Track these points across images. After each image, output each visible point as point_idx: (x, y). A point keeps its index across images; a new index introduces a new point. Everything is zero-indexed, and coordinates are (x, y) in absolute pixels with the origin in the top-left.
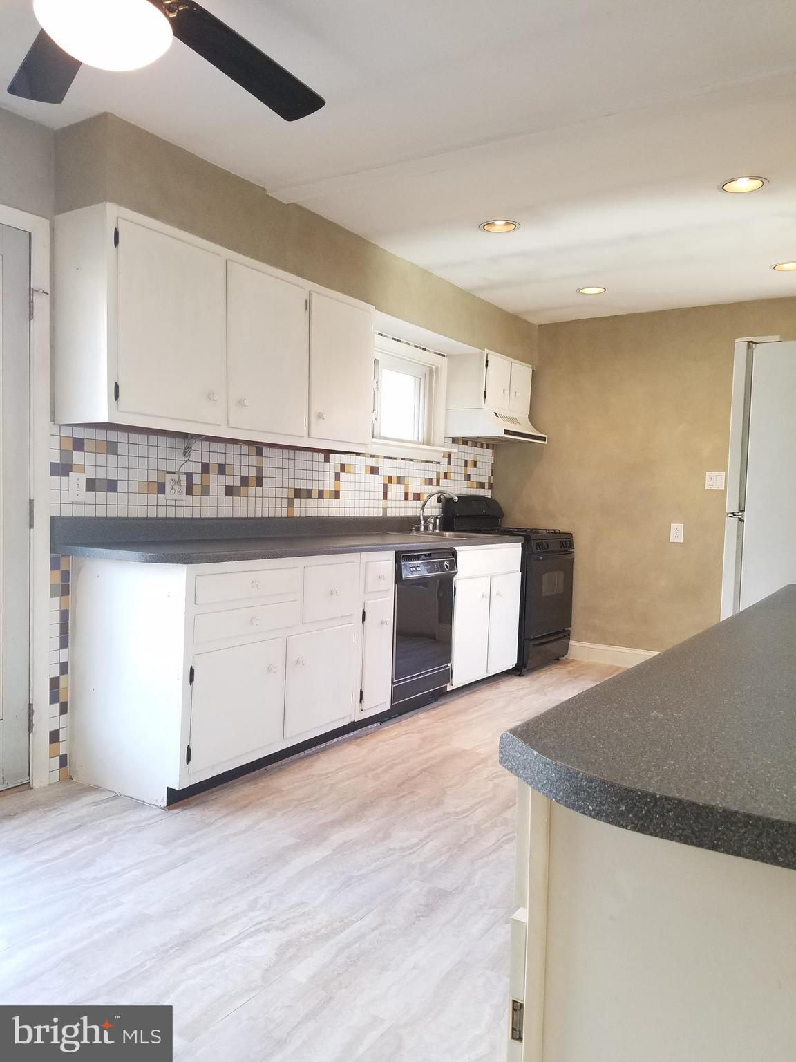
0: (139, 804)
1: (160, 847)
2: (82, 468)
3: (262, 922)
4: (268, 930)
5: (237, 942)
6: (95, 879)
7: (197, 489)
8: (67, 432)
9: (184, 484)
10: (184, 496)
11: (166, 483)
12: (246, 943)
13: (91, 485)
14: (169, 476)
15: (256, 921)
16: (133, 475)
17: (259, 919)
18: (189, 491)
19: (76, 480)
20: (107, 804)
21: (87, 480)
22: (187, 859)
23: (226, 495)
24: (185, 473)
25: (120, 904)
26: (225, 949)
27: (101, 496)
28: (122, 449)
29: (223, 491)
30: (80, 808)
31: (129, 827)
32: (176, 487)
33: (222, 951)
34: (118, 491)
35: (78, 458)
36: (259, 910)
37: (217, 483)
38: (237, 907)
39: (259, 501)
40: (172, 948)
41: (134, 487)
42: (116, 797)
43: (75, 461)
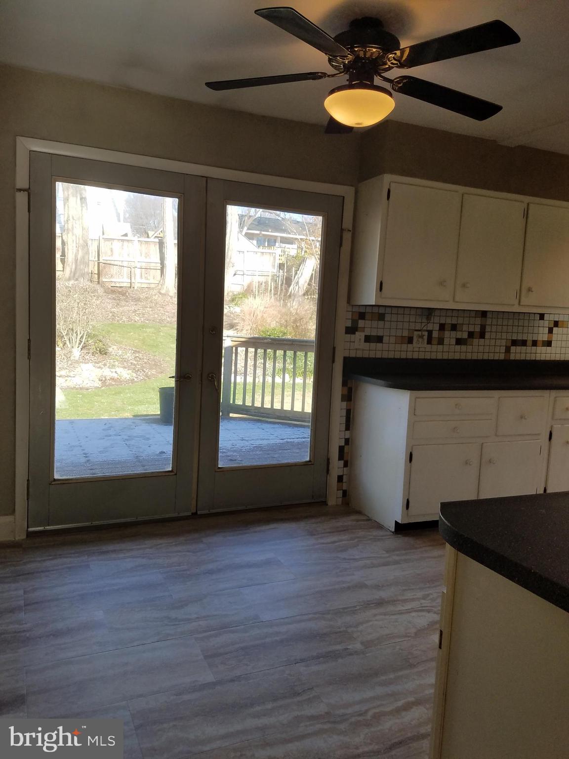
0: (380, 527)
1: (384, 552)
2: (363, 329)
3: (427, 607)
4: (429, 611)
5: (408, 612)
6: (345, 559)
7: (435, 341)
8: (356, 309)
9: (426, 338)
10: (425, 345)
11: (414, 338)
12: (413, 614)
13: (368, 339)
14: (416, 333)
15: (423, 605)
16: (393, 333)
17: (426, 605)
18: (429, 342)
19: (360, 336)
20: (363, 523)
21: (365, 336)
22: (396, 563)
23: (456, 345)
24: (427, 331)
25: (353, 575)
26: (401, 613)
27: (373, 345)
28: (387, 317)
29: (453, 342)
30: (348, 521)
31: (371, 537)
32: (420, 340)
33: (399, 614)
34: (384, 342)
35: (361, 323)
36: (428, 600)
37: (450, 337)
38: (416, 595)
39: (481, 349)
40: (372, 604)
41: (393, 340)
42: (369, 520)
43: (359, 326)
